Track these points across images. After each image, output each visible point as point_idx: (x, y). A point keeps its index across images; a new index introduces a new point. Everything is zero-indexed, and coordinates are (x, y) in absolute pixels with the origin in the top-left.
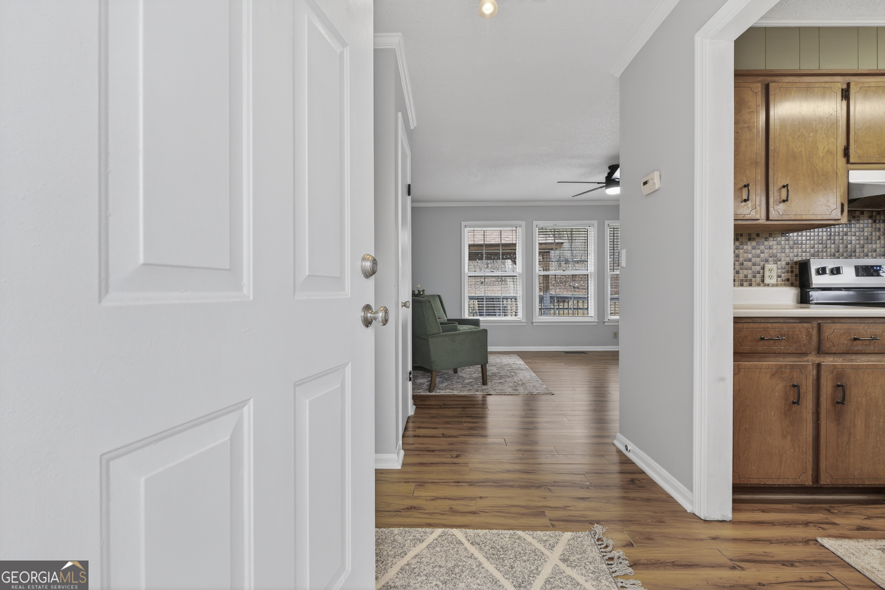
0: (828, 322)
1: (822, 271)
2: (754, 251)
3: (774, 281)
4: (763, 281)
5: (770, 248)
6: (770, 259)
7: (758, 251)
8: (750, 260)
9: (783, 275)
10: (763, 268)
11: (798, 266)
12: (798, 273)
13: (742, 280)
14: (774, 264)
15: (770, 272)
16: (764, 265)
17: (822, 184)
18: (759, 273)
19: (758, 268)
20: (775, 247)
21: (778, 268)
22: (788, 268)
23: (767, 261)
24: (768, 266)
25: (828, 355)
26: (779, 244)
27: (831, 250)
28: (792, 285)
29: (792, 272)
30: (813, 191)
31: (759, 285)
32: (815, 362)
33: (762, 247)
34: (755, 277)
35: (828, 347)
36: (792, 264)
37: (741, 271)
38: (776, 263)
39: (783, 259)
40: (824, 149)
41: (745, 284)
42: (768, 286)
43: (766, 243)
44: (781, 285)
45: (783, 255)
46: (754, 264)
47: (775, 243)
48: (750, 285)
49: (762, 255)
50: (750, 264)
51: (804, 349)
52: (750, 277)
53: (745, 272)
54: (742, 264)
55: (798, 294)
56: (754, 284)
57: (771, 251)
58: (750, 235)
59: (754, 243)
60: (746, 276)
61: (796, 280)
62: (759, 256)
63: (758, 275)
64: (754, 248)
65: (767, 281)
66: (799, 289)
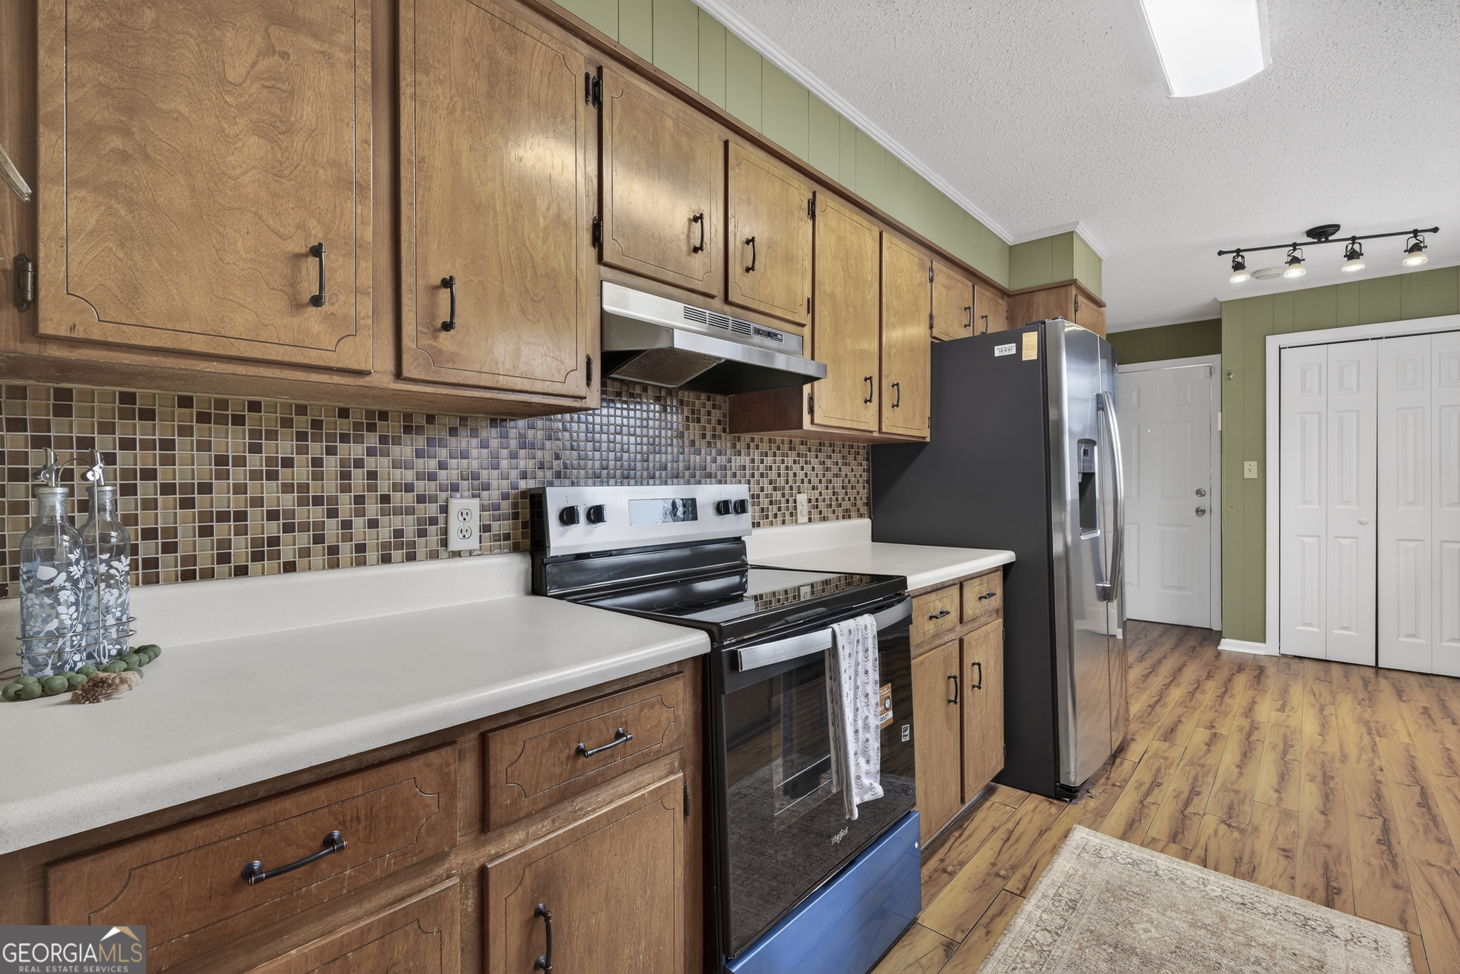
0: (511, 721)
1: (568, 516)
2: (420, 463)
3: (473, 543)
4: (445, 543)
5: (465, 455)
6: (464, 484)
7: (432, 464)
8: (409, 488)
9: (495, 525)
10: (445, 509)
11: (527, 501)
12: (528, 517)
13: (386, 546)
14: (474, 496)
15: (462, 519)
16: (447, 501)
17: (543, 298)
18: (433, 521)
19: (432, 509)
20: (474, 452)
21: (483, 508)
22: (506, 507)
23: (455, 488)
24: (457, 504)
25: (512, 828)
26: (484, 445)
27: (593, 465)
28: (516, 549)
29: (516, 516)
30: (524, 314)
31: (434, 555)
32: (472, 864)
33: (443, 453)
34: (422, 533)
35: (506, 806)
36: (516, 496)
37: (383, 520)
38: (479, 496)
39: (494, 483)
40: (548, 209)
41: (396, 554)
42: (460, 556)
43: (453, 442)
44: (491, 551)
45: (495, 473)
46: (421, 499)
47: (474, 442)
48: (411, 557)
49: (442, 474)
50: (408, 499)
51: (431, 842)
52: (410, 532)
53: (397, 522)
54: (385, 499)
55: (527, 570)
56: (420, 551)
57: (465, 461)
58: (408, 417)
59: (420, 442)
60: (399, 533)
61: (524, 536)
62: (432, 477)
63: (432, 529)
64: (419, 454)
65: (455, 543)
66: (528, 559)
